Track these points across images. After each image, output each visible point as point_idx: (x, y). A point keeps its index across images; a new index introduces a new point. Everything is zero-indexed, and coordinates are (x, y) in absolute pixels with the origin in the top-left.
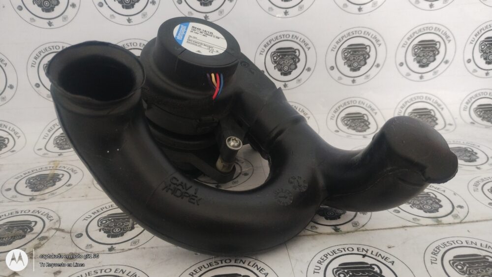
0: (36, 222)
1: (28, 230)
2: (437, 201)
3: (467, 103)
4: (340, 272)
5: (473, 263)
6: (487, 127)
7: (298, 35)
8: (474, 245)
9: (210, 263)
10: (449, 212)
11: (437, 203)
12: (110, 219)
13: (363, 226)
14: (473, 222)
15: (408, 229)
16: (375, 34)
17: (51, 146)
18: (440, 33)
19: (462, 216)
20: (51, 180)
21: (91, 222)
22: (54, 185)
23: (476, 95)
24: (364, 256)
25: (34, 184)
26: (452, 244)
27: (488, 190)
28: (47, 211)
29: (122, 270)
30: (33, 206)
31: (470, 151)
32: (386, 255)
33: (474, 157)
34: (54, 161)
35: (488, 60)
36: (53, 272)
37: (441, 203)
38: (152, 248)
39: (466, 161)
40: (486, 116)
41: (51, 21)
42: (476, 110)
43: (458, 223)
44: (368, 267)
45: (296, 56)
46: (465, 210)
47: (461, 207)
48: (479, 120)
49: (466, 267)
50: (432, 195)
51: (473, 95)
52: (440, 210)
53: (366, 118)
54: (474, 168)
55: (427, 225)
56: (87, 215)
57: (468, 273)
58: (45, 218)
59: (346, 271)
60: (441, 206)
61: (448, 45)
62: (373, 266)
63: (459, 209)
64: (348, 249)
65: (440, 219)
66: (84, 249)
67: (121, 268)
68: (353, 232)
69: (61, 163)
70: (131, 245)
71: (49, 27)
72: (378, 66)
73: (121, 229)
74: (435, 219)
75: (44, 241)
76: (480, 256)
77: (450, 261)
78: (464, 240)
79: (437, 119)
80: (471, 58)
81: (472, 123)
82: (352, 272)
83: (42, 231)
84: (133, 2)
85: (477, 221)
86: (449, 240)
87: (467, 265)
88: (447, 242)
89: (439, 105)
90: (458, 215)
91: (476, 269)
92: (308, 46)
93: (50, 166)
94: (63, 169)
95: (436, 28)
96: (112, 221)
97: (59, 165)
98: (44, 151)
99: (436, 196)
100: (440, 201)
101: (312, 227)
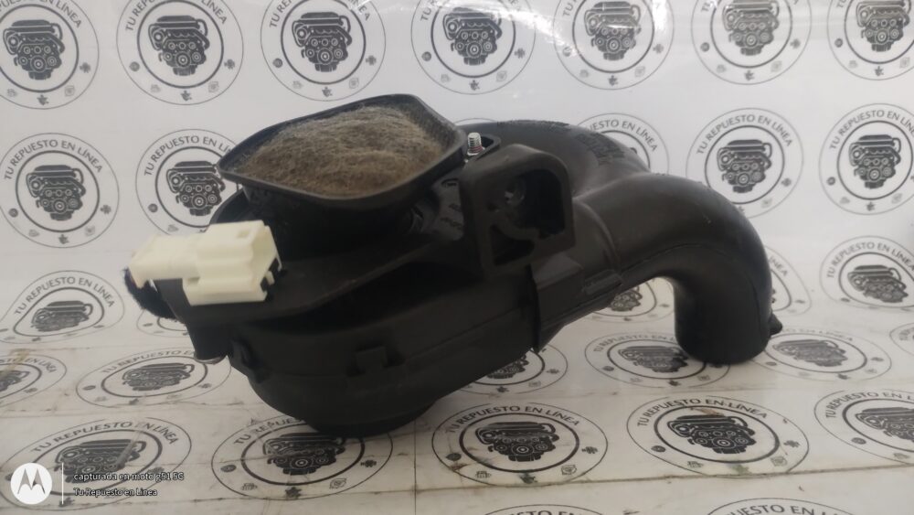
2: (746, 432)
3: (835, 263)
6: (872, 307)
10: (767, 452)
11: (745, 436)
12: (84, 449)
13: (584, 473)
14: (813, 472)
15: (674, 482)
18: (769, 127)
19: (791, 460)
21: (45, 453)
22: (5, 389)
23: (852, 249)
27: (857, 415)
31: (831, 347)
33: (839, 358)
34: (21, 350)
35: (870, 181)
37: (753, 437)
39: (820, 364)
40: (874, 288)
41: (45, 95)
42: (853, 277)
43: (781, 474)
46: (801, 450)
47: (793, 444)
48: (859, 295)
50: (737, 422)
51: (846, 247)
52: (749, 449)
54: (834, 377)
55: (715, 476)
60: (752, 442)
61: (787, 150)
63: (789, 447)
64: (540, 514)
65: (744, 465)
68: (559, 484)
69: (32, 353)
71: (40, 106)
73: (98, 469)
74: (735, 465)
78: (787, 505)
80: (836, 176)
81: (845, 300)
85: (822, 471)
86: (757, 503)
88: (751, 508)
90: (783, 459)
93: (10, 357)
94: (32, 363)
95: (760, 118)
96: (85, 455)
97: (28, 357)
98: (10, 333)
99: (745, 424)
100: (752, 432)
101: (478, 473)
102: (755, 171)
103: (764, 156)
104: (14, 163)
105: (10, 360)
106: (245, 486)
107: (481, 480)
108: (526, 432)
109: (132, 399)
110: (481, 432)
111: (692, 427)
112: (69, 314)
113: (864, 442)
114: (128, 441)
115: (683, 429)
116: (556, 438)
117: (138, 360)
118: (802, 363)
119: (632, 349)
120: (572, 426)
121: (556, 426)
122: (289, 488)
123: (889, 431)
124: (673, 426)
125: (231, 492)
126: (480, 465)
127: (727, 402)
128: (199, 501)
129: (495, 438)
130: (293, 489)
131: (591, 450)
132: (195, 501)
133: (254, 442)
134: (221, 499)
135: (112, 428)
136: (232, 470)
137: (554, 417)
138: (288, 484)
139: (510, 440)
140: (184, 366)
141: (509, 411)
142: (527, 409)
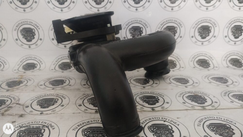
0: (8, 100)
1: (3, 103)
2: (205, 99)
3: (225, 57)
4: (152, 127)
5: (219, 127)
6: (234, 69)
7: (142, 20)
8: (220, 119)
9: (88, 121)
10: (210, 104)
11: (205, 100)
12: (43, 100)
13: (166, 108)
14: (222, 109)
15: (188, 111)
16: (179, 21)
17: (21, 69)
18: (211, 22)
19: (216, 106)
20: (18, 83)
21: (34, 101)
22: (19, 85)
23: (230, 54)
24: (165, 121)
25: (10, 84)
26: (209, 118)
27: (231, 96)
28: (13, 96)
29: (45, 122)
30: (8, 94)
31: (224, 79)
32: (176, 121)
33: (226, 81)
34: (21, 75)
35: (235, 37)
36: (12, 121)
37: (206, 100)
38: (61, 113)
39: (222, 83)
40: (235, 64)
41: (25, 9)
42: (230, 61)
43: (214, 109)
44: (166, 126)
45: (141, 31)
46: (218, 104)
47: (216, 102)
49: (215, 128)
50: (202, 96)
52: (206, 103)
53: (175, 62)
54: (225, 86)
55: (198, 110)
56: (32, 99)
57: (216, 131)
58: (12, 99)
59: (154, 127)
60: (206, 102)
62: (168, 126)
63: (215, 103)
64: (157, 118)
65: (205, 107)
66: (28, 113)
67: (45, 121)
68: (161, 111)
69: (24, 76)
70: (52, 112)
71: (24, 12)
72: (181, 37)
73: (48, 105)
74: (203, 107)
75: (10, 108)
76: (223, 124)
77: (207, 126)
78: (215, 117)
79: (210, 64)
80: (227, 35)
81: (228, 67)
82: (157, 128)
83: (10, 104)
84: (64, 1)
85: (223, 109)
86: (208, 116)
87: (216, 128)
89: (211, 58)
90: (214, 106)
91: (220, 130)
92: (147, 26)
93: (19, 77)
94: (25, 79)
95: (209, 20)
96: (44, 102)
97: (23, 77)
98: (17, 71)
99: (204, 97)
100: (206, 99)
101: (141, 108)
102: (207, 34)
103: (209, 30)
104: (17, 27)
105: (19, 78)
106: (85, 110)
107: (142, 109)
108: (151, 98)
109: (53, 88)
110: (140, 98)
111: (191, 98)
112: (31, 66)
113: (233, 102)
114: (54, 98)
115: (189, 98)
116: (159, 100)
117: (52, 78)
118: (218, 83)
119: (175, 78)
120: (162, 97)
121: (158, 96)
122: (96, 110)
123: (239, 100)
124: (187, 97)
125: (81, 111)
126: (141, 106)
127: (200, 92)
128: (74, 113)
129: (144, 99)
130: (97, 111)
131: (168, 103)
132: (73, 113)
133: (85, 99)
134: (79, 113)
135: (49, 95)
136: (81, 106)
137: (158, 95)
138: (95, 110)
139: (147, 100)
140: (64, 80)
141: (146, 93)
142: (151, 92)
